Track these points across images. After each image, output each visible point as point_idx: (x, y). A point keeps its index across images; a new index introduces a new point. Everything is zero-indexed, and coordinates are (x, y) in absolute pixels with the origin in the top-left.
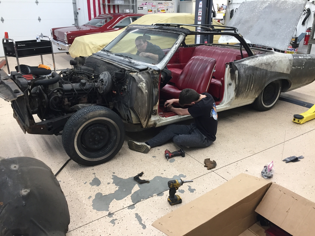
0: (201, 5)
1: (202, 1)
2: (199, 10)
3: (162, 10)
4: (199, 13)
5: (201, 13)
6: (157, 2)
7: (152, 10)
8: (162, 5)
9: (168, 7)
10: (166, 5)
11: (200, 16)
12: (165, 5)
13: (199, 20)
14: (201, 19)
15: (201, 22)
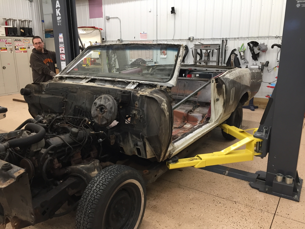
0: (61, 38)
1: (62, 34)
2: (60, 45)
3: (21, 48)
4: (60, 49)
5: (64, 49)
6: (13, 39)
7: (6, 48)
8: (21, 42)
9: (29, 45)
10: (26, 42)
11: (62, 54)
12: (24, 42)
13: (63, 59)
14: (65, 58)
15: (65, 62)
